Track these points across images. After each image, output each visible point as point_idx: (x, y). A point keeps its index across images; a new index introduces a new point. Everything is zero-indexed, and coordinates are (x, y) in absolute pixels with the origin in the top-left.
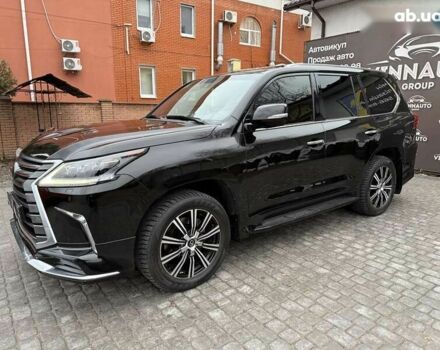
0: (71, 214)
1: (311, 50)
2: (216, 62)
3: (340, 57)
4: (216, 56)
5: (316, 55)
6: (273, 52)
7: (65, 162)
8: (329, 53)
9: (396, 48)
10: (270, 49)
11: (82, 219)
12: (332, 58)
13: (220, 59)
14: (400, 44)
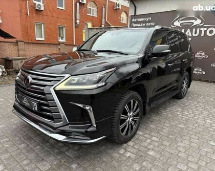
0: (81, 106)
1: (133, 20)
2: (76, 23)
3: (148, 24)
4: (76, 20)
5: (136, 23)
6: (103, 20)
7: (72, 76)
8: (142, 22)
9: (174, 22)
10: (102, 19)
11: (87, 108)
12: (144, 25)
13: (78, 21)
14: (176, 20)
